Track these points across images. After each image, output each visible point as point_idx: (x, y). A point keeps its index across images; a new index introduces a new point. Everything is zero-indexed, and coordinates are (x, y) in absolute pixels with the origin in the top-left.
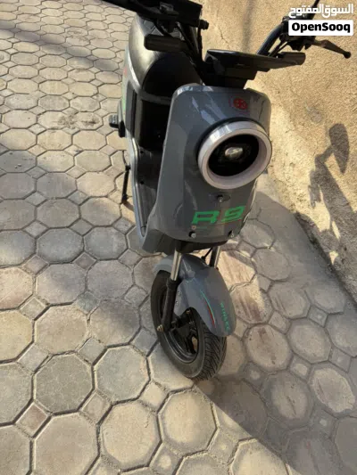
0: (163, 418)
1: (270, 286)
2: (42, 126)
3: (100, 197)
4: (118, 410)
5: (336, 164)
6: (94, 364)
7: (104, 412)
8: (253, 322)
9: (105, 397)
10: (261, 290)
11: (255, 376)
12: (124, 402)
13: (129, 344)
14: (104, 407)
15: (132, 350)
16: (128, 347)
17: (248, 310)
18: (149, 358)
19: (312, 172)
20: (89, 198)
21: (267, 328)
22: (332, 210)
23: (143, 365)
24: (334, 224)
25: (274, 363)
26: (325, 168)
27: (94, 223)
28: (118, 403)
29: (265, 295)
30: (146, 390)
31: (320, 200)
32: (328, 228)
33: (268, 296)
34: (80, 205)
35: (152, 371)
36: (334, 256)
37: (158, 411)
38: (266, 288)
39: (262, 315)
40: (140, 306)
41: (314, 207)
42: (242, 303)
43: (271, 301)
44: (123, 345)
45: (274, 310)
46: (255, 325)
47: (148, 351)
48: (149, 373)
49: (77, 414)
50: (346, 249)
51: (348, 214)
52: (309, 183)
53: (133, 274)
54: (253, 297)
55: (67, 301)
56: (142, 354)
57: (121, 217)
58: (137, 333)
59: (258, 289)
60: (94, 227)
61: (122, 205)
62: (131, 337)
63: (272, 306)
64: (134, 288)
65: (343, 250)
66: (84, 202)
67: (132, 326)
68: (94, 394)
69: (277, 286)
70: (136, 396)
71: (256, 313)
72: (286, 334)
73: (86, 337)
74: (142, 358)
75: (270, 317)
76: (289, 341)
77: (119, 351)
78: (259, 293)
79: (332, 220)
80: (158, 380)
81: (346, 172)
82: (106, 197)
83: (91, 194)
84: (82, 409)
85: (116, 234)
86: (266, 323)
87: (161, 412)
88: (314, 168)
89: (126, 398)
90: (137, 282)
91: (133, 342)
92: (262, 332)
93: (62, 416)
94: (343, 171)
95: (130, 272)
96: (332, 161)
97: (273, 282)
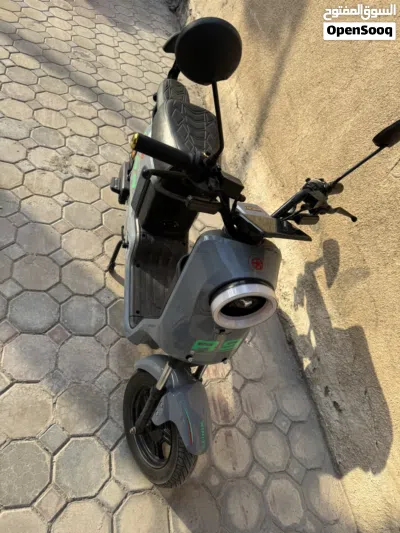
0: (118, 520)
1: (243, 386)
2: (31, 164)
3: (86, 260)
4: (73, 508)
5: (324, 276)
6: (55, 454)
7: (59, 509)
8: (221, 423)
9: (60, 493)
10: (234, 388)
11: (215, 481)
12: (80, 499)
13: (93, 435)
14: (58, 504)
15: (96, 442)
16: (92, 438)
17: (218, 410)
18: (113, 453)
19: (301, 275)
20: (72, 260)
21: (234, 431)
22: (313, 318)
23: (105, 459)
24: (312, 332)
25: (234, 469)
26: (314, 276)
27: (75, 290)
28: (74, 500)
29: (236, 394)
30: (105, 488)
31: (302, 305)
32: (306, 333)
33: (240, 396)
34: (62, 266)
35: (113, 467)
36: (307, 362)
37: (114, 512)
38: (239, 388)
39: (230, 417)
40: (111, 393)
41: (296, 309)
42: (214, 400)
43: (241, 402)
44: (87, 435)
45: (243, 412)
46: (223, 426)
47: (112, 444)
48: (110, 470)
49: (29, 509)
50: (319, 360)
51: (327, 327)
52: (295, 285)
53: (108, 355)
54: (225, 396)
55: (33, 379)
56: (106, 447)
57: (104, 287)
58: (103, 424)
59: (231, 387)
60: (74, 294)
61: (108, 273)
62: (97, 428)
63: (242, 409)
64: (107, 372)
65: (316, 359)
66: (66, 264)
67: (100, 415)
68: (51, 487)
69: (250, 386)
70: (93, 494)
71: (226, 413)
72: (250, 439)
73: (49, 423)
74: (106, 453)
75: (238, 419)
76: (252, 447)
77: (83, 442)
78: (232, 392)
79: (311, 328)
80: (118, 478)
81: (332, 287)
82: (92, 260)
83: (75, 255)
84: (36, 504)
85: (97, 306)
86: (233, 426)
87: (117, 513)
88: (303, 273)
89: (83, 496)
90: (111, 366)
91: (98, 434)
92: (229, 435)
93: (13, 511)
94: (329, 285)
95: (106, 354)
96: (320, 272)
97: (247, 381)
